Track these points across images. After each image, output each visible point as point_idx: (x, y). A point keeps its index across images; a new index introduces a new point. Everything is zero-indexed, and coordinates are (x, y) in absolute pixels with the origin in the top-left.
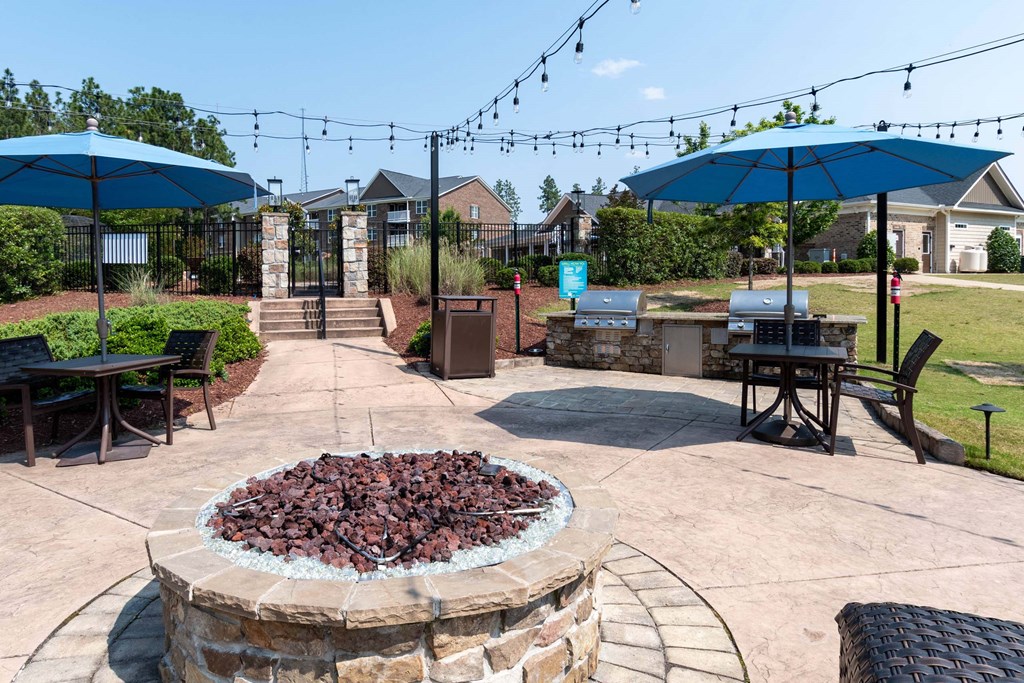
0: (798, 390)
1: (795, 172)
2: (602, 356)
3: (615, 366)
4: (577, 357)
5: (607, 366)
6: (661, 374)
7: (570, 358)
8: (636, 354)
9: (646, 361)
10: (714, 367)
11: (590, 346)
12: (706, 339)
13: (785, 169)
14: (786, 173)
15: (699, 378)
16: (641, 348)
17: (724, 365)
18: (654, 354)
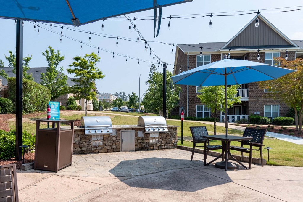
0: (230, 150)
1: (227, 75)
2: (95, 147)
3: (101, 151)
4: (83, 149)
5: (97, 151)
6: (120, 152)
7: (80, 150)
8: (110, 144)
9: (114, 147)
10: (138, 146)
11: (90, 143)
12: (136, 135)
13: (224, 75)
14: (224, 76)
15: (134, 151)
16: (112, 141)
17: (142, 145)
18: (117, 143)
